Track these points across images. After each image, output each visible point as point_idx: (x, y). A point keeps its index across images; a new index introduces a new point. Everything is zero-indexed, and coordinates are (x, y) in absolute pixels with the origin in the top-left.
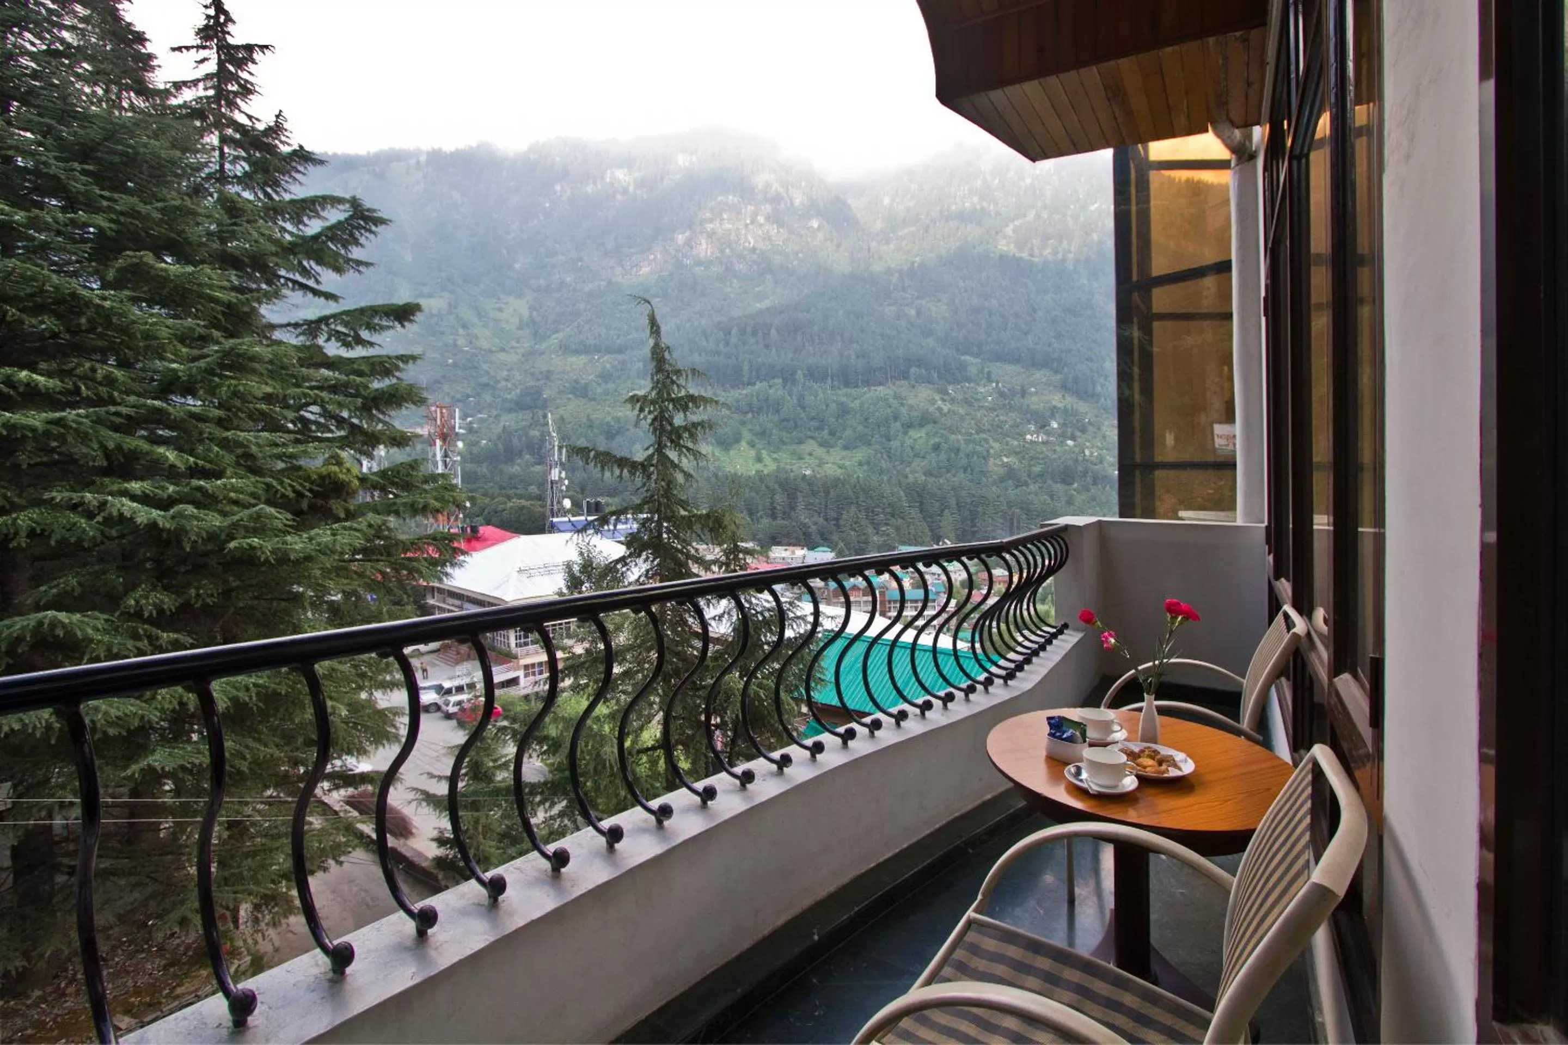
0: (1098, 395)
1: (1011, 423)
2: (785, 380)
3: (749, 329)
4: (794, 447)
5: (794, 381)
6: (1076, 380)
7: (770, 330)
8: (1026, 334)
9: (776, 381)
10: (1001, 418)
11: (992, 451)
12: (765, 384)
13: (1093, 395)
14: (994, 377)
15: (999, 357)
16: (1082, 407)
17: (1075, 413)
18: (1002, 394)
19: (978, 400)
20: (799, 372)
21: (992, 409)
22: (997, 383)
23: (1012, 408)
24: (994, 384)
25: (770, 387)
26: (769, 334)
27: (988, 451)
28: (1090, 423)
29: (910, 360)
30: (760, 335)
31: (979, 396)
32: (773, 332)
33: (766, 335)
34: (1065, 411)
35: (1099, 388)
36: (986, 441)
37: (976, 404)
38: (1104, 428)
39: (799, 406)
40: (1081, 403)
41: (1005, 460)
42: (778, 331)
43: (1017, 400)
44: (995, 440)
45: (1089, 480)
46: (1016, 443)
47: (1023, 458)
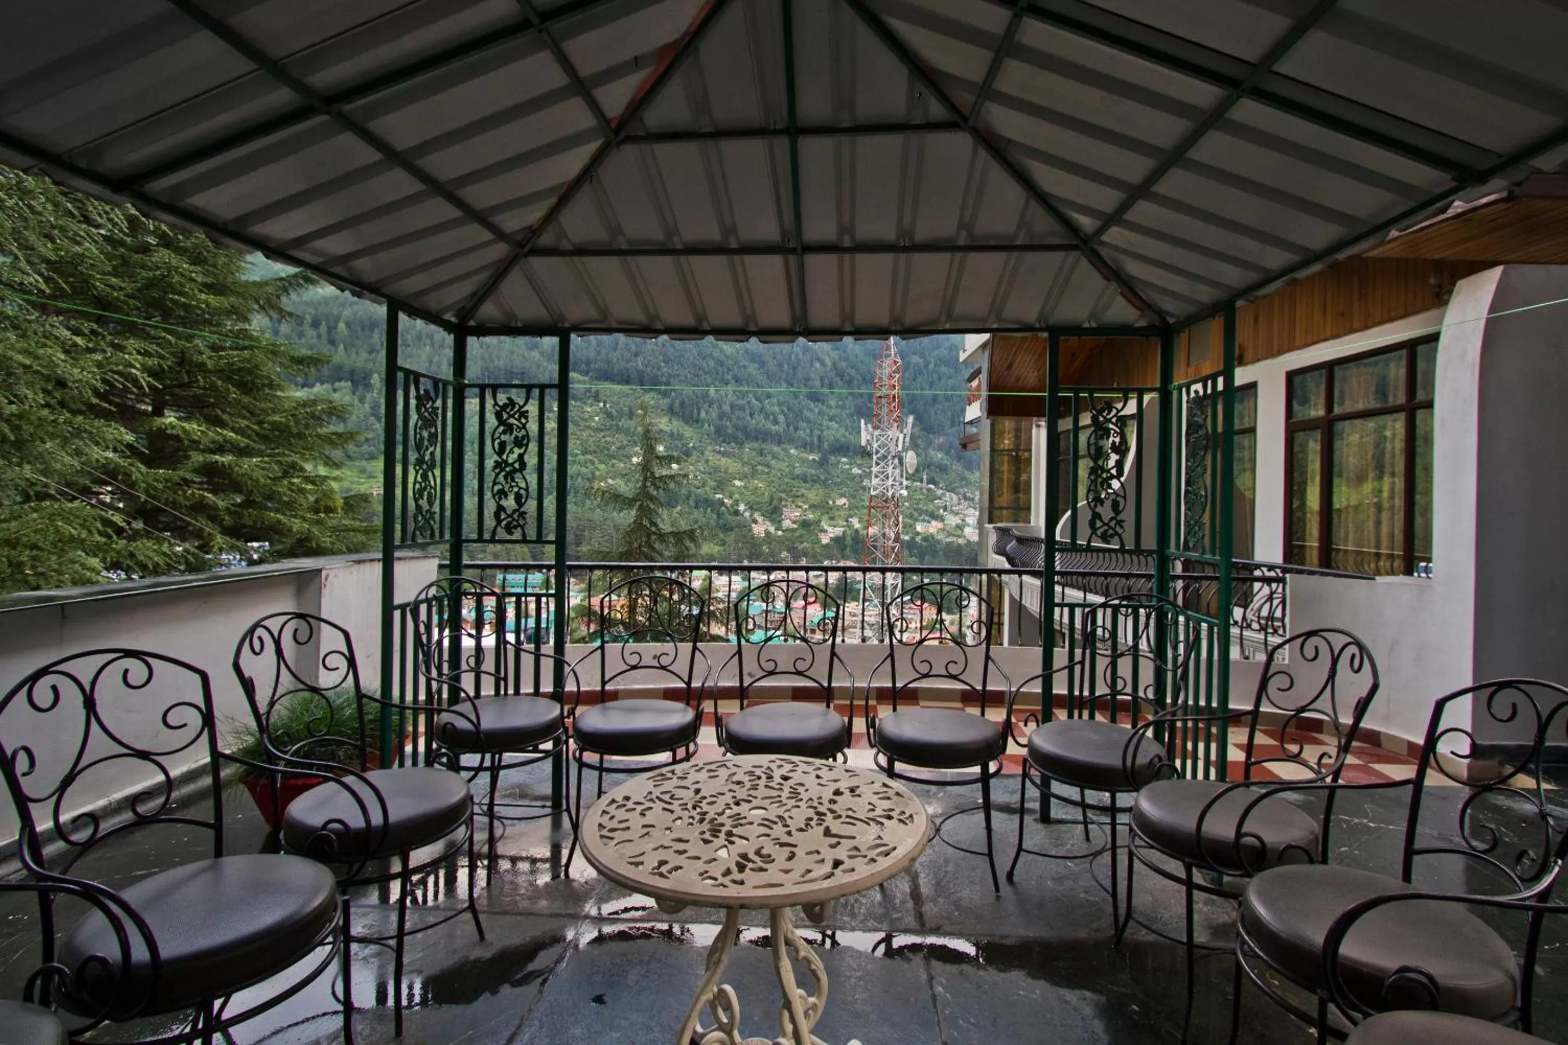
0: (703, 422)
1: (618, 444)
2: (355, 384)
3: (308, 318)
4: (364, 463)
5: (368, 387)
6: (682, 404)
7: (337, 321)
8: (636, 356)
9: (343, 384)
10: (608, 439)
11: (597, 473)
12: (327, 386)
13: (697, 421)
14: (602, 397)
15: (606, 376)
16: (688, 431)
17: (680, 437)
18: (609, 415)
19: (586, 420)
20: (376, 375)
21: (597, 430)
22: (605, 403)
23: (619, 430)
24: (601, 404)
25: (335, 391)
26: (336, 327)
27: (593, 473)
28: (694, 448)
29: (511, 373)
30: (323, 328)
31: (587, 416)
32: (341, 326)
33: (331, 329)
34: (671, 435)
35: (703, 414)
36: (593, 463)
37: (582, 424)
38: (707, 453)
39: (373, 415)
40: (686, 427)
41: (610, 481)
42: (348, 325)
43: (623, 423)
44: (601, 462)
45: (692, 503)
46: (622, 465)
47: (629, 480)
